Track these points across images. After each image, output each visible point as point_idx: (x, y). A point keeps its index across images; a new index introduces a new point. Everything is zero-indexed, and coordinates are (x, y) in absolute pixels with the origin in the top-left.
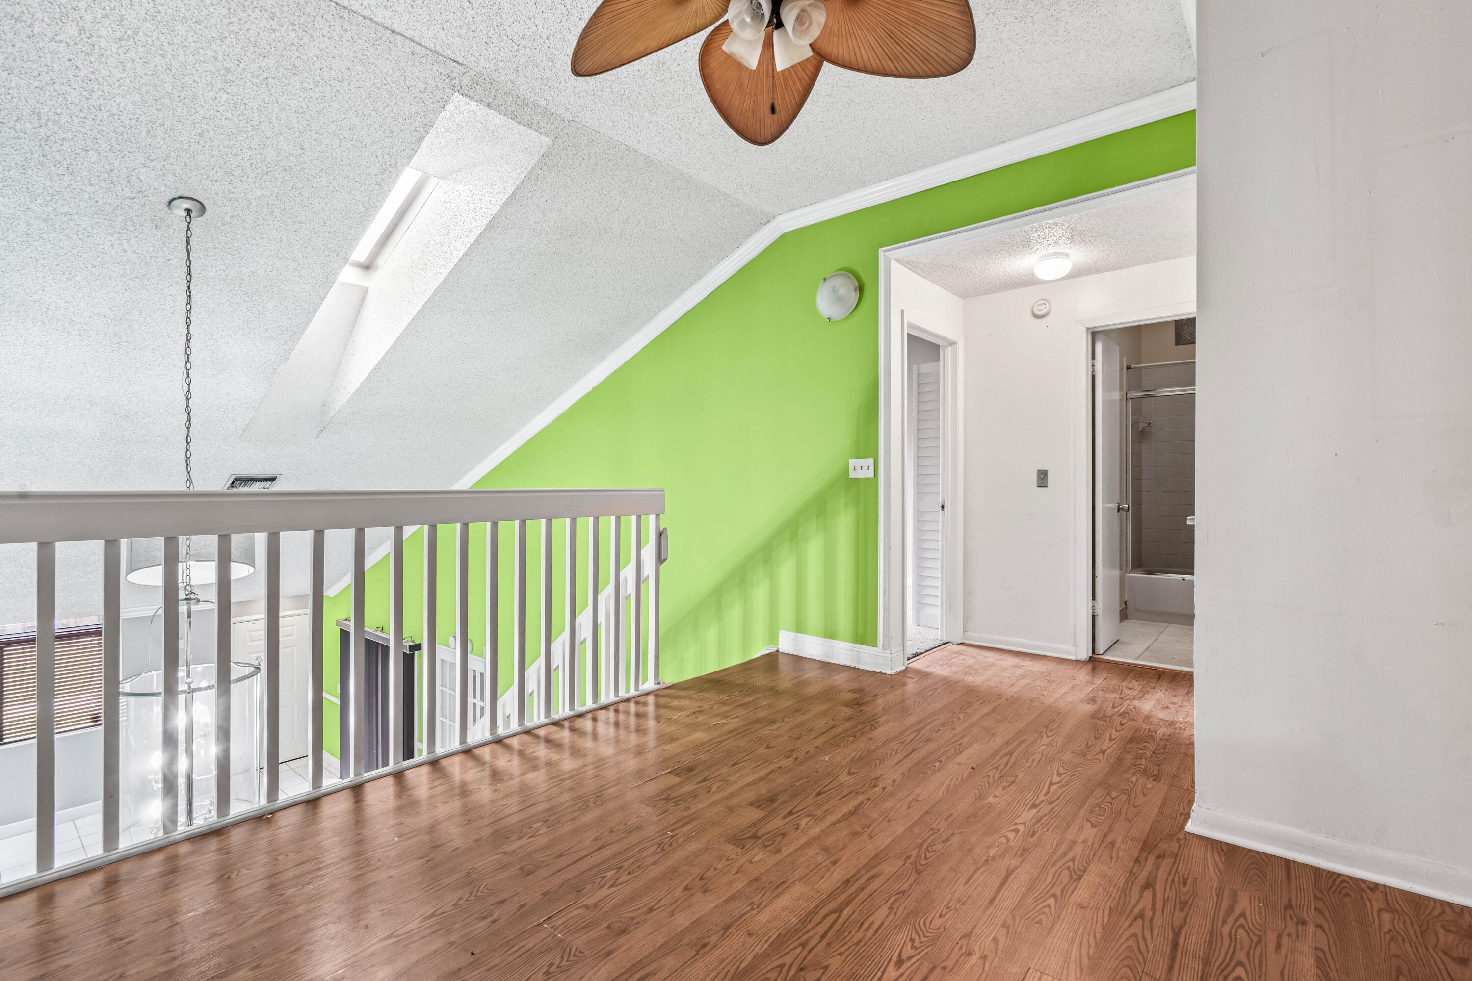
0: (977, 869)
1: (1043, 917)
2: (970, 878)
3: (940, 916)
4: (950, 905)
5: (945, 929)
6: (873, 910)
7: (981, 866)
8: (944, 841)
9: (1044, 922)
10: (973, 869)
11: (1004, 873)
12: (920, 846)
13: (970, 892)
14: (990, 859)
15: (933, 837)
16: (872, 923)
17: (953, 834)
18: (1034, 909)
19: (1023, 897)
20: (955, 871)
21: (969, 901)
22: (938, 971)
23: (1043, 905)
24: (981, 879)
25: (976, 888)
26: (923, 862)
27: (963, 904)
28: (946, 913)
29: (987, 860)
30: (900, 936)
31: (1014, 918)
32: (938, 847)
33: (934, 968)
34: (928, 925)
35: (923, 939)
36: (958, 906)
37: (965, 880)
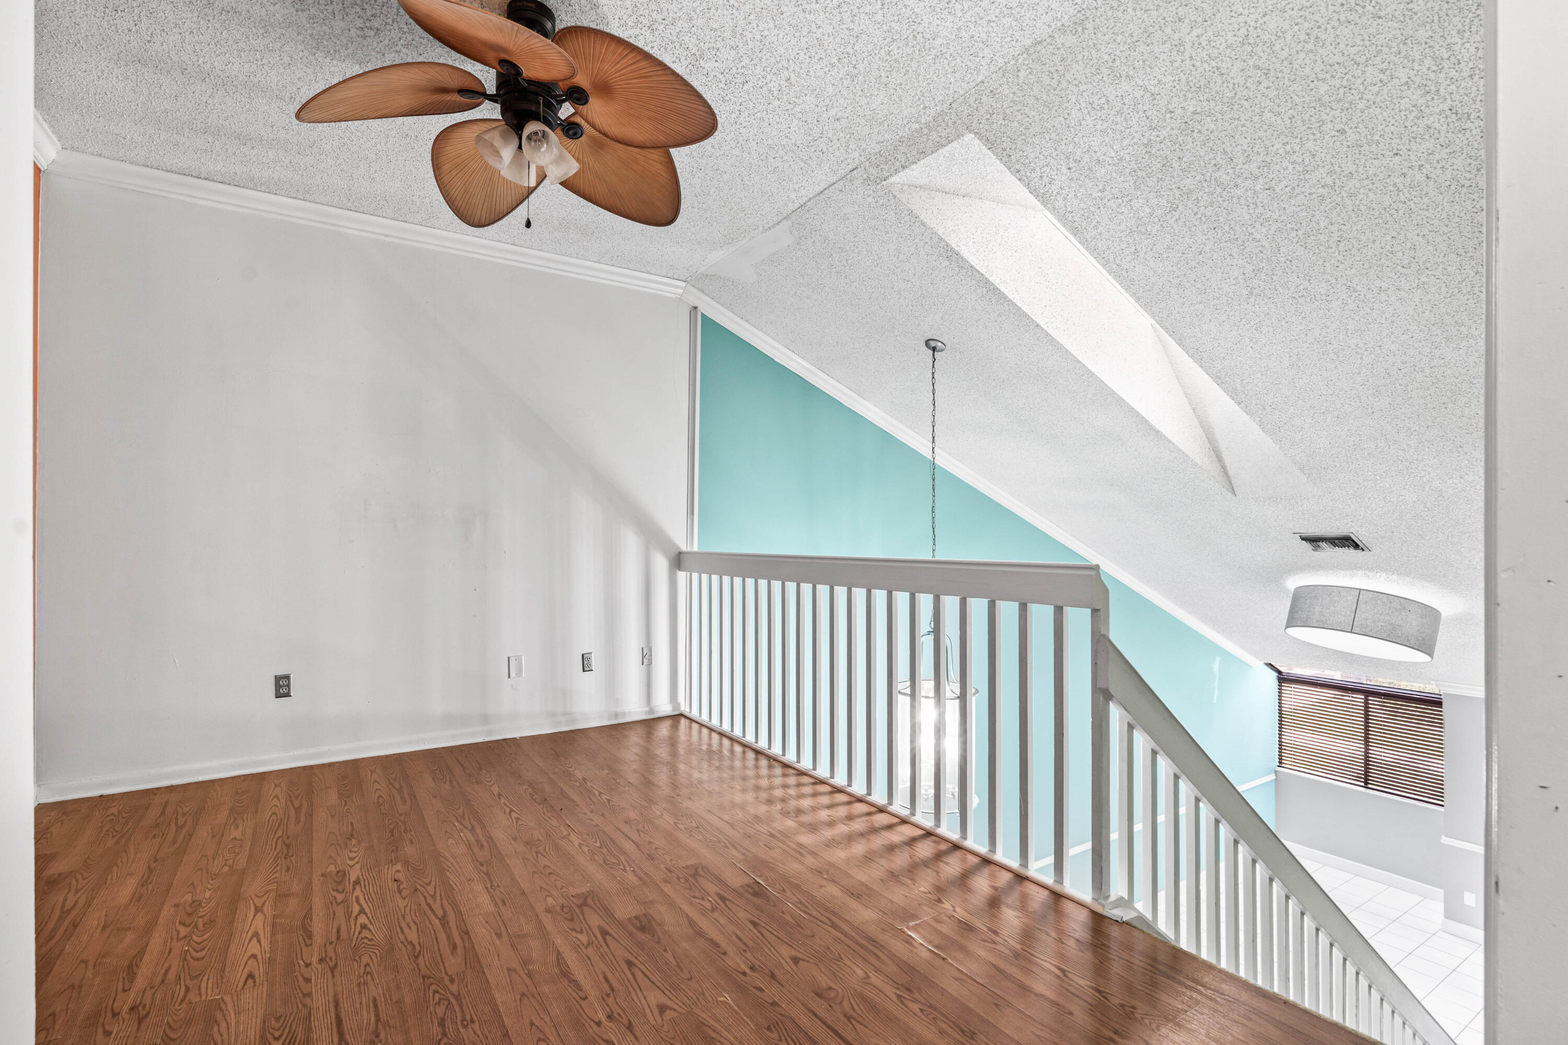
0: (378, 1020)
1: (277, 1025)
2: (376, 1006)
3: (368, 964)
4: (369, 976)
5: (355, 960)
6: (420, 934)
7: (377, 1026)
8: (443, 1019)
9: (273, 1022)
10: (383, 1017)
11: (348, 1037)
12: (458, 997)
13: (363, 996)
14: (376, 1040)
15: (459, 1014)
16: (410, 928)
17: (444, 1034)
18: (291, 1026)
19: (309, 1029)
20: (397, 1002)
21: (356, 989)
22: (334, 938)
23: (284, 1036)
24: (365, 1013)
25: (361, 1003)
26: (433, 987)
27: (359, 985)
28: (365, 969)
29: (377, 1036)
30: (382, 936)
31: (304, 1006)
32: (441, 1010)
33: (338, 938)
34: (371, 954)
35: (364, 945)
36: (362, 980)
37: (378, 1002)
